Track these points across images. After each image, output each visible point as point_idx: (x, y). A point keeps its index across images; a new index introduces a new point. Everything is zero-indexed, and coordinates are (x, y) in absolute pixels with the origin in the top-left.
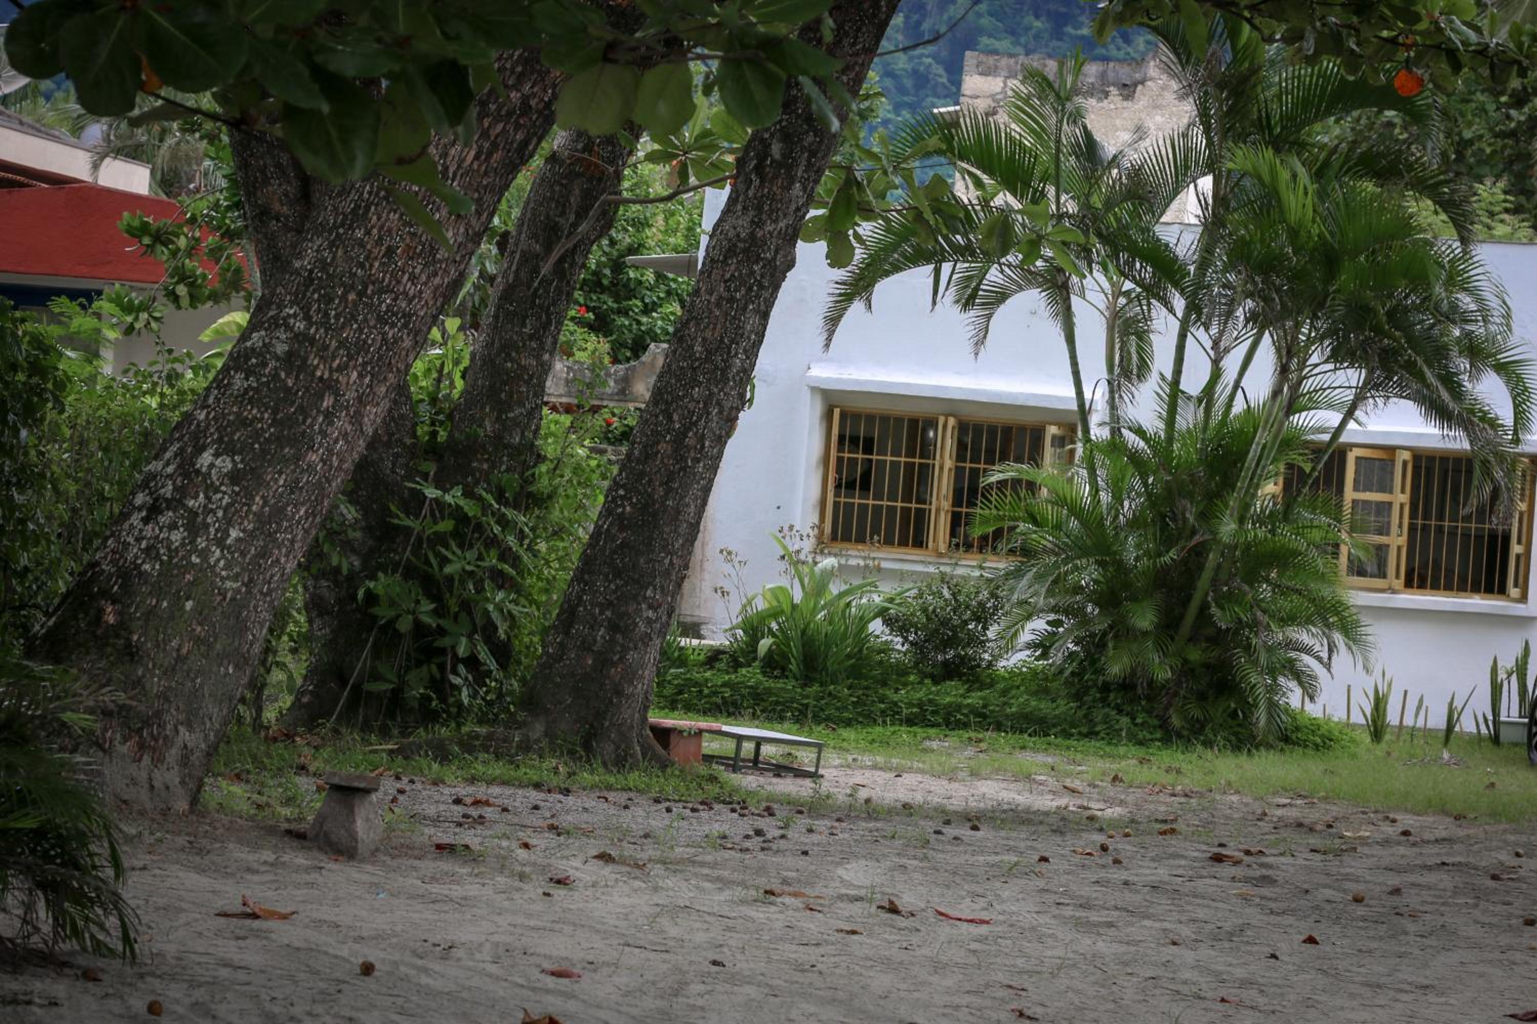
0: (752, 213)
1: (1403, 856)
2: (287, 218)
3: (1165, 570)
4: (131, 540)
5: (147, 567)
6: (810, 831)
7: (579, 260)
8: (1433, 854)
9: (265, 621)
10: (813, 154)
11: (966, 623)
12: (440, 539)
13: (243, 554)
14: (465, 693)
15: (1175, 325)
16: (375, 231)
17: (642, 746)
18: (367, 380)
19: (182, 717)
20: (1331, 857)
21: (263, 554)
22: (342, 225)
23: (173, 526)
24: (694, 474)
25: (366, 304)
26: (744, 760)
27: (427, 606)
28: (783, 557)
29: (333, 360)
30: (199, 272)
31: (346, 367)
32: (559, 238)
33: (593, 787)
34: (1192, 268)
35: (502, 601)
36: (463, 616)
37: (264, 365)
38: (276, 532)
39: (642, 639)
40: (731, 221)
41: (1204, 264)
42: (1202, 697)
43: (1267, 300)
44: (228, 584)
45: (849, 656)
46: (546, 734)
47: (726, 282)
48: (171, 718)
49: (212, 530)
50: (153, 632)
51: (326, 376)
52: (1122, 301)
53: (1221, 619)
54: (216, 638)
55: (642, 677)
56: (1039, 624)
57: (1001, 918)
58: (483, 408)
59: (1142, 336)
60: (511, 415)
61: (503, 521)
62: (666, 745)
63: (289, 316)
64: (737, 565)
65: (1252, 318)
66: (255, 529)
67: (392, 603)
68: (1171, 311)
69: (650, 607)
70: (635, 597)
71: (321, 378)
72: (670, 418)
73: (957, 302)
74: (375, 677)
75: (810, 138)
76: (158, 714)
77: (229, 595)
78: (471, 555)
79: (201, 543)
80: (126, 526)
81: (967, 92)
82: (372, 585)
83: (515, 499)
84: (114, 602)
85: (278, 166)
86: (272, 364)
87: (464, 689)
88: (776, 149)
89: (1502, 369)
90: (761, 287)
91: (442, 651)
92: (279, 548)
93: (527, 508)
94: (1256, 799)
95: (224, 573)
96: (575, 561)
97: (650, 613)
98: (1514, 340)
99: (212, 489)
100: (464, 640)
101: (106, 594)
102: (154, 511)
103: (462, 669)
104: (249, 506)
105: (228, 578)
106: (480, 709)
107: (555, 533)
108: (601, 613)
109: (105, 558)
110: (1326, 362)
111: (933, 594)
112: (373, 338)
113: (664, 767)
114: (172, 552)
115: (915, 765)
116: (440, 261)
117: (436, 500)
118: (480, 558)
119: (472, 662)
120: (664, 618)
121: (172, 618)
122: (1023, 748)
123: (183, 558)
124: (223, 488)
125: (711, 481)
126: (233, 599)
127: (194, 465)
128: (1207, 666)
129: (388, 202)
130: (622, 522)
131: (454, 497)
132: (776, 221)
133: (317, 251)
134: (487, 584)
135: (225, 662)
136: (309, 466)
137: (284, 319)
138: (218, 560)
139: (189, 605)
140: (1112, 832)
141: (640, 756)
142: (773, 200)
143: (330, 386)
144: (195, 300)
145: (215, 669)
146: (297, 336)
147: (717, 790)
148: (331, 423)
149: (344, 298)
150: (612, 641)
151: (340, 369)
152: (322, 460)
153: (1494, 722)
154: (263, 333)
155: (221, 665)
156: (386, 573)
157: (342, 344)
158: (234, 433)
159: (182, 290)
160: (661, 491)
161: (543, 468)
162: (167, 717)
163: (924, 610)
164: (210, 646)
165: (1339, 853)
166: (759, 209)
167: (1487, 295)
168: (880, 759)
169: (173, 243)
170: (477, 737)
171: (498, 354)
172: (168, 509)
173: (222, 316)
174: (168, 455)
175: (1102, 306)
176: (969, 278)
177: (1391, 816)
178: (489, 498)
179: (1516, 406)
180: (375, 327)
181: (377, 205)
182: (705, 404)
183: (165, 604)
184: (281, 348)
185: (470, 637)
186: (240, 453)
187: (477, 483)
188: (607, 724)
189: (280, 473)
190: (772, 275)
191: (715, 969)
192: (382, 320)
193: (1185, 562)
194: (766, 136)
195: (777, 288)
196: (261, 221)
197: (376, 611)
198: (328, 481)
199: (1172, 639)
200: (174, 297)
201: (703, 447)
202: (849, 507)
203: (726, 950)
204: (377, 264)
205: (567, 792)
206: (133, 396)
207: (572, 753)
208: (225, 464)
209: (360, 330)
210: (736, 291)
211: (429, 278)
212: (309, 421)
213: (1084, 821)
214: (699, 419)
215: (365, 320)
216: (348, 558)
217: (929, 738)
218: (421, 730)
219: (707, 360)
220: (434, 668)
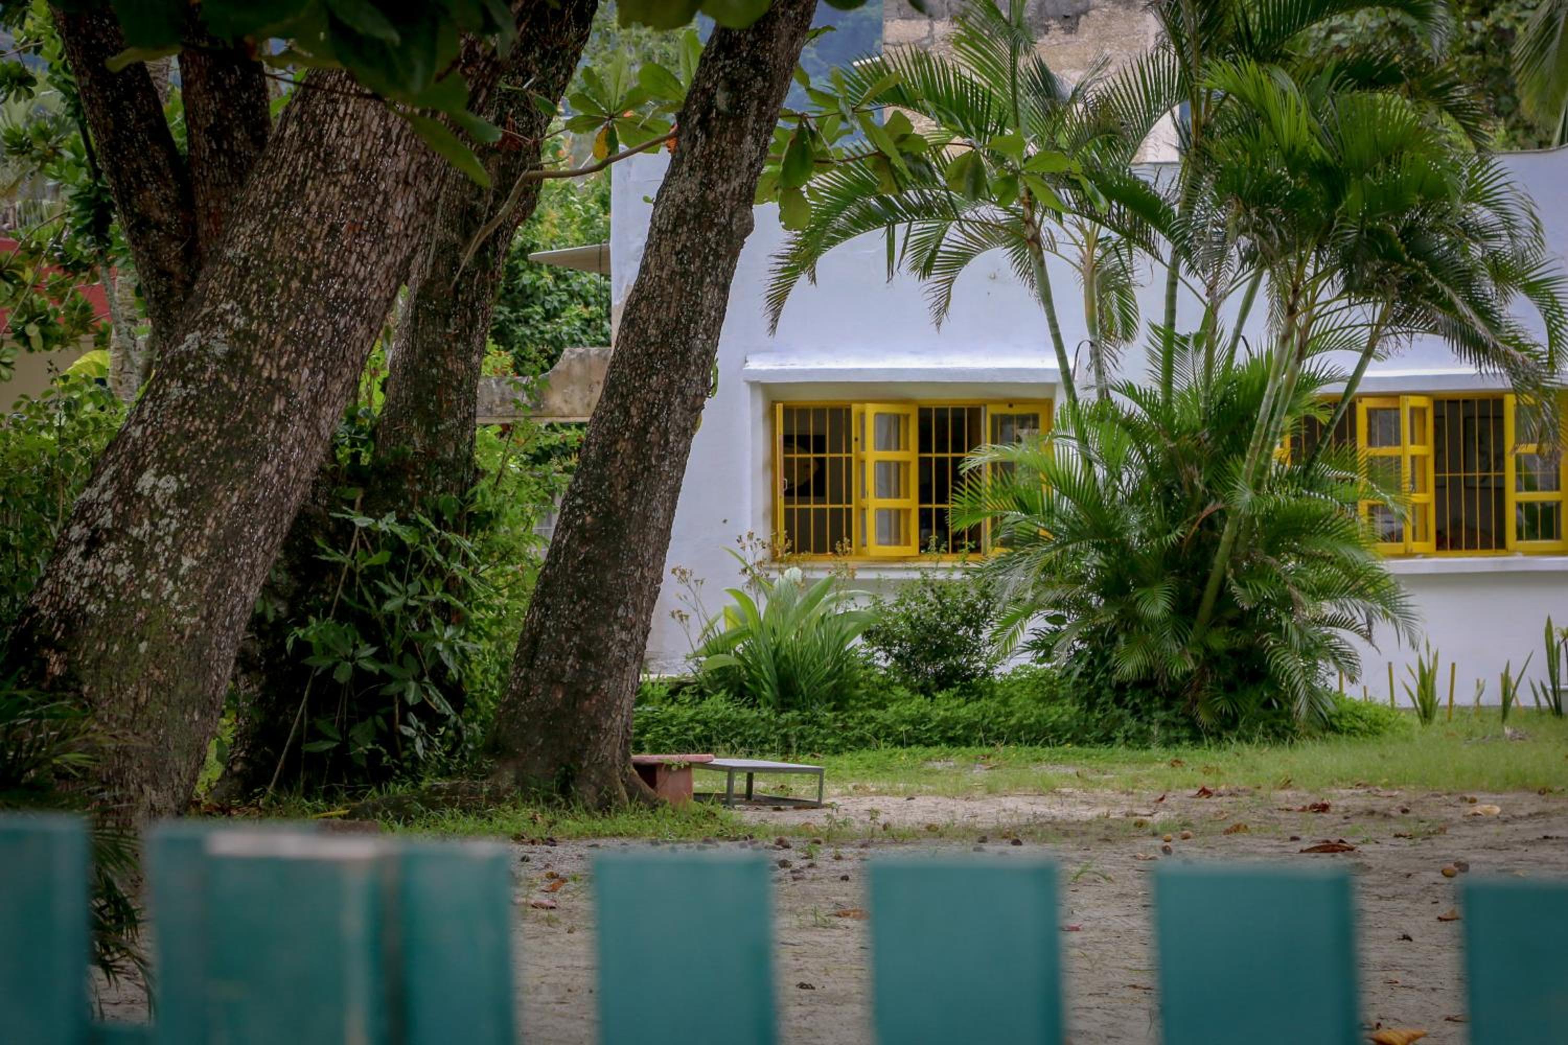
0: (700, 174)
1: (1498, 834)
2: (169, 225)
3: (1176, 549)
4: (70, 578)
5: (92, 608)
6: (838, 858)
7: (502, 247)
8: (1531, 830)
9: (229, 658)
10: (763, 102)
11: (955, 628)
12: (376, 572)
13: (199, 584)
14: (419, 744)
15: (1162, 272)
16: (314, 208)
17: (627, 786)
18: (320, 377)
19: (146, 774)
20: (1419, 840)
21: (221, 583)
22: (277, 204)
23: (117, 560)
24: (660, 474)
25: (312, 291)
26: (737, 796)
27: (367, 651)
28: (745, 571)
29: (281, 358)
30: (50, 307)
31: (296, 364)
32: (478, 224)
33: (579, 835)
34: (1176, 208)
35: (452, 637)
36: (409, 658)
37: (203, 369)
38: (233, 557)
39: (616, 665)
40: (677, 184)
41: (1189, 204)
42: (1230, 688)
43: (1264, 234)
44: (185, 620)
45: (830, 677)
46: (517, 783)
47: (677, 254)
48: (134, 773)
49: (161, 560)
50: (106, 681)
51: (274, 376)
52: (1098, 252)
53: (1244, 599)
54: (177, 683)
55: (620, 707)
56: (1038, 623)
57: (1088, 924)
58: (409, 422)
59: (1124, 291)
60: (442, 427)
61: (446, 549)
62: (652, 783)
63: (226, 312)
64: (693, 585)
65: (1249, 257)
66: (210, 555)
67: (327, 651)
68: (1157, 257)
69: (623, 628)
70: (605, 619)
71: (269, 379)
72: (627, 413)
73: (914, 268)
74: (316, 735)
75: (759, 83)
76: (119, 772)
77: (187, 633)
78: (413, 589)
79: (151, 576)
80: (63, 563)
81: (889, 40)
82: (301, 633)
83: (455, 521)
84: (58, 652)
85: (154, 168)
86: (212, 367)
87: (418, 740)
88: (721, 100)
89: (1531, 289)
90: (718, 256)
91: (389, 701)
92: (238, 575)
93: (468, 532)
94: (1311, 792)
95: (179, 608)
96: (531, 584)
97: (624, 635)
98: (1546, 256)
99: (156, 513)
100: (413, 685)
101: (48, 642)
102: (93, 544)
103: (412, 718)
104: (201, 529)
105: (184, 613)
106: (439, 761)
107: (502, 558)
108: (568, 640)
109: (43, 601)
110: (1339, 297)
111: (916, 599)
112: (324, 331)
113: (654, 808)
114: (119, 589)
115: (924, 787)
116: (390, 237)
117: (367, 530)
118: (423, 592)
119: (424, 710)
120: (640, 639)
121: (125, 663)
122: (1038, 760)
123: (132, 594)
124: (170, 512)
125: (679, 480)
126: (192, 636)
127: (134, 489)
128: (1232, 653)
129: (326, 175)
130: (584, 535)
131: (388, 524)
132: (727, 181)
133: (251, 236)
134: (434, 621)
135: (189, 708)
136: (264, 479)
137: (221, 316)
138: (172, 594)
139: (143, 647)
140: (1169, 835)
141: (626, 798)
142: (723, 156)
143: (279, 387)
144: (48, 340)
145: (179, 717)
146: (236, 334)
147: (718, 827)
148: (284, 429)
149: (286, 286)
150: (584, 670)
151: (289, 367)
152: (277, 471)
153: (1554, 691)
154: (198, 333)
155: (184, 712)
156: (317, 618)
157: (288, 339)
158: (176, 449)
159: (33, 330)
160: (624, 496)
161: (483, 484)
162: (129, 776)
163: (907, 618)
164: (170, 691)
165: (1428, 836)
166: (708, 168)
167: (1511, 208)
168: (884, 785)
169: (17, 277)
170: (439, 791)
171: (422, 360)
172: (109, 540)
173: (78, 358)
174: (103, 480)
175: (1077, 261)
176: (926, 240)
177: (1468, 796)
178: (427, 522)
179: (1551, 332)
180: (324, 317)
181: (314, 179)
182: (666, 393)
183: (116, 648)
184: (220, 349)
185: (419, 679)
186: (186, 471)
187: (410, 507)
188: (585, 764)
189: (233, 490)
190: (729, 242)
191: (804, 992)
192: (331, 308)
193: (1197, 538)
194: (709, 85)
195: (735, 255)
196: (139, 231)
197: (309, 661)
198: (287, 495)
199: (1191, 626)
200: (23, 338)
201: (667, 442)
202: (804, 513)
203: (807, 973)
204: (319, 246)
205: (552, 842)
206: (28, 433)
207: (548, 800)
208: (169, 484)
209: (308, 321)
210: (689, 263)
211: (379, 256)
212: (260, 428)
213: (1132, 828)
214: (660, 410)
215: (313, 309)
216: (272, 603)
217: (929, 759)
218: (374, 790)
219: (663, 344)
220: (380, 720)
